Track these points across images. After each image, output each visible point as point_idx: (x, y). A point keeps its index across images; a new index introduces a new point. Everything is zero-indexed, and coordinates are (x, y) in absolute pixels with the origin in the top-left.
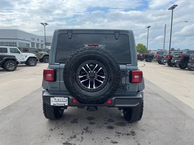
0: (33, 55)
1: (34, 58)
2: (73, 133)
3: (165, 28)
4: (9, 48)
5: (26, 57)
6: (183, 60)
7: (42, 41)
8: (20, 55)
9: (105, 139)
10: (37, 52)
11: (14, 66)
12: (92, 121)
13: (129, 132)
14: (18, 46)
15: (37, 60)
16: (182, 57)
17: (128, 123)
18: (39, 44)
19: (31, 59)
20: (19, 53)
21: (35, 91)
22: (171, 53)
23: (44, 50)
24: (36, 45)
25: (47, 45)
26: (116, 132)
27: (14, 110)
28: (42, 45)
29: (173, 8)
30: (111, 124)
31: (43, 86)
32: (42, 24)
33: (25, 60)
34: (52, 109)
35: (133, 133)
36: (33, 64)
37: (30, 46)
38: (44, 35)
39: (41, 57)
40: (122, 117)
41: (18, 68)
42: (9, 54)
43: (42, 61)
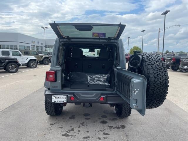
0: (34, 58)
1: (35, 60)
2: (71, 127)
3: (159, 32)
4: (10, 51)
5: (27, 59)
6: (175, 62)
7: (42, 44)
8: (22, 57)
9: (98, 132)
10: (37, 54)
11: (16, 68)
12: (88, 117)
13: (119, 126)
14: (18, 48)
15: (38, 62)
16: (174, 60)
17: (119, 118)
18: (38, 46)
19: (31, 61)
20: (21, 56)
21: (37, 92)
22: (164, 55)
23: (44, 53)
24: (36, 47)
25: (47, 48)
26: (108, 126)
27: (18, 108)
28: (42, 47)
29: (165, 13)
30: (105, 119)
31: (45, 85)
32: (42, 27)
33: (26, 62)
34: (53, 106)
35: (123, 127)
36: (33, 66)
37: (31, 49)
38: (44, 38)
39: (42, 60)
40: (114, 114)
41: (19, 70)
42: (11, 56)
43: (42, 63)
